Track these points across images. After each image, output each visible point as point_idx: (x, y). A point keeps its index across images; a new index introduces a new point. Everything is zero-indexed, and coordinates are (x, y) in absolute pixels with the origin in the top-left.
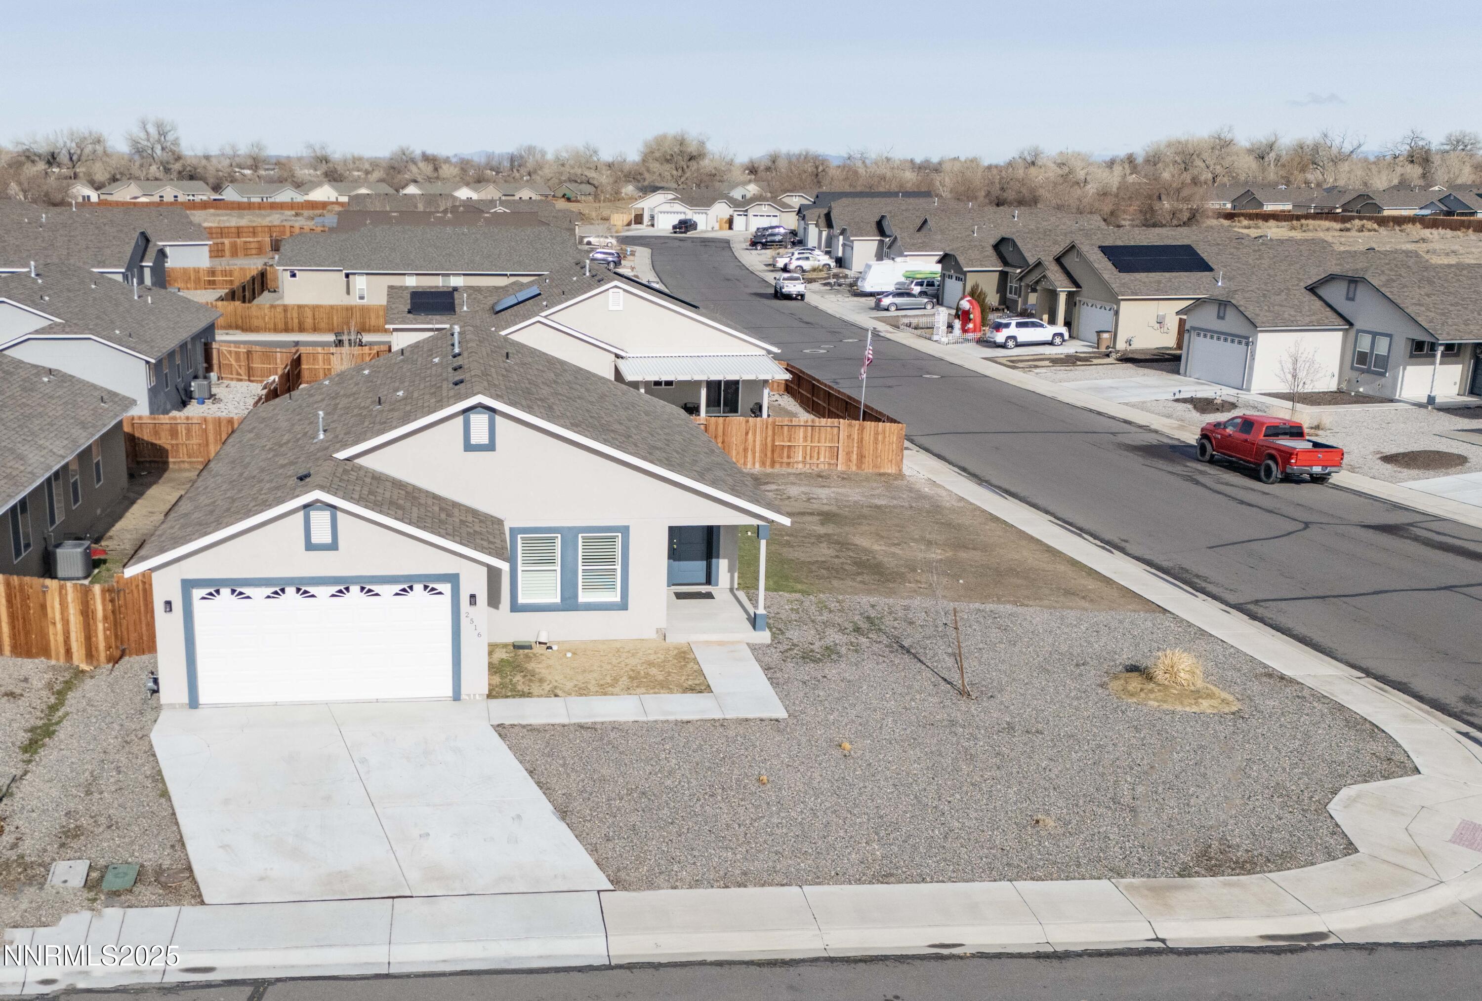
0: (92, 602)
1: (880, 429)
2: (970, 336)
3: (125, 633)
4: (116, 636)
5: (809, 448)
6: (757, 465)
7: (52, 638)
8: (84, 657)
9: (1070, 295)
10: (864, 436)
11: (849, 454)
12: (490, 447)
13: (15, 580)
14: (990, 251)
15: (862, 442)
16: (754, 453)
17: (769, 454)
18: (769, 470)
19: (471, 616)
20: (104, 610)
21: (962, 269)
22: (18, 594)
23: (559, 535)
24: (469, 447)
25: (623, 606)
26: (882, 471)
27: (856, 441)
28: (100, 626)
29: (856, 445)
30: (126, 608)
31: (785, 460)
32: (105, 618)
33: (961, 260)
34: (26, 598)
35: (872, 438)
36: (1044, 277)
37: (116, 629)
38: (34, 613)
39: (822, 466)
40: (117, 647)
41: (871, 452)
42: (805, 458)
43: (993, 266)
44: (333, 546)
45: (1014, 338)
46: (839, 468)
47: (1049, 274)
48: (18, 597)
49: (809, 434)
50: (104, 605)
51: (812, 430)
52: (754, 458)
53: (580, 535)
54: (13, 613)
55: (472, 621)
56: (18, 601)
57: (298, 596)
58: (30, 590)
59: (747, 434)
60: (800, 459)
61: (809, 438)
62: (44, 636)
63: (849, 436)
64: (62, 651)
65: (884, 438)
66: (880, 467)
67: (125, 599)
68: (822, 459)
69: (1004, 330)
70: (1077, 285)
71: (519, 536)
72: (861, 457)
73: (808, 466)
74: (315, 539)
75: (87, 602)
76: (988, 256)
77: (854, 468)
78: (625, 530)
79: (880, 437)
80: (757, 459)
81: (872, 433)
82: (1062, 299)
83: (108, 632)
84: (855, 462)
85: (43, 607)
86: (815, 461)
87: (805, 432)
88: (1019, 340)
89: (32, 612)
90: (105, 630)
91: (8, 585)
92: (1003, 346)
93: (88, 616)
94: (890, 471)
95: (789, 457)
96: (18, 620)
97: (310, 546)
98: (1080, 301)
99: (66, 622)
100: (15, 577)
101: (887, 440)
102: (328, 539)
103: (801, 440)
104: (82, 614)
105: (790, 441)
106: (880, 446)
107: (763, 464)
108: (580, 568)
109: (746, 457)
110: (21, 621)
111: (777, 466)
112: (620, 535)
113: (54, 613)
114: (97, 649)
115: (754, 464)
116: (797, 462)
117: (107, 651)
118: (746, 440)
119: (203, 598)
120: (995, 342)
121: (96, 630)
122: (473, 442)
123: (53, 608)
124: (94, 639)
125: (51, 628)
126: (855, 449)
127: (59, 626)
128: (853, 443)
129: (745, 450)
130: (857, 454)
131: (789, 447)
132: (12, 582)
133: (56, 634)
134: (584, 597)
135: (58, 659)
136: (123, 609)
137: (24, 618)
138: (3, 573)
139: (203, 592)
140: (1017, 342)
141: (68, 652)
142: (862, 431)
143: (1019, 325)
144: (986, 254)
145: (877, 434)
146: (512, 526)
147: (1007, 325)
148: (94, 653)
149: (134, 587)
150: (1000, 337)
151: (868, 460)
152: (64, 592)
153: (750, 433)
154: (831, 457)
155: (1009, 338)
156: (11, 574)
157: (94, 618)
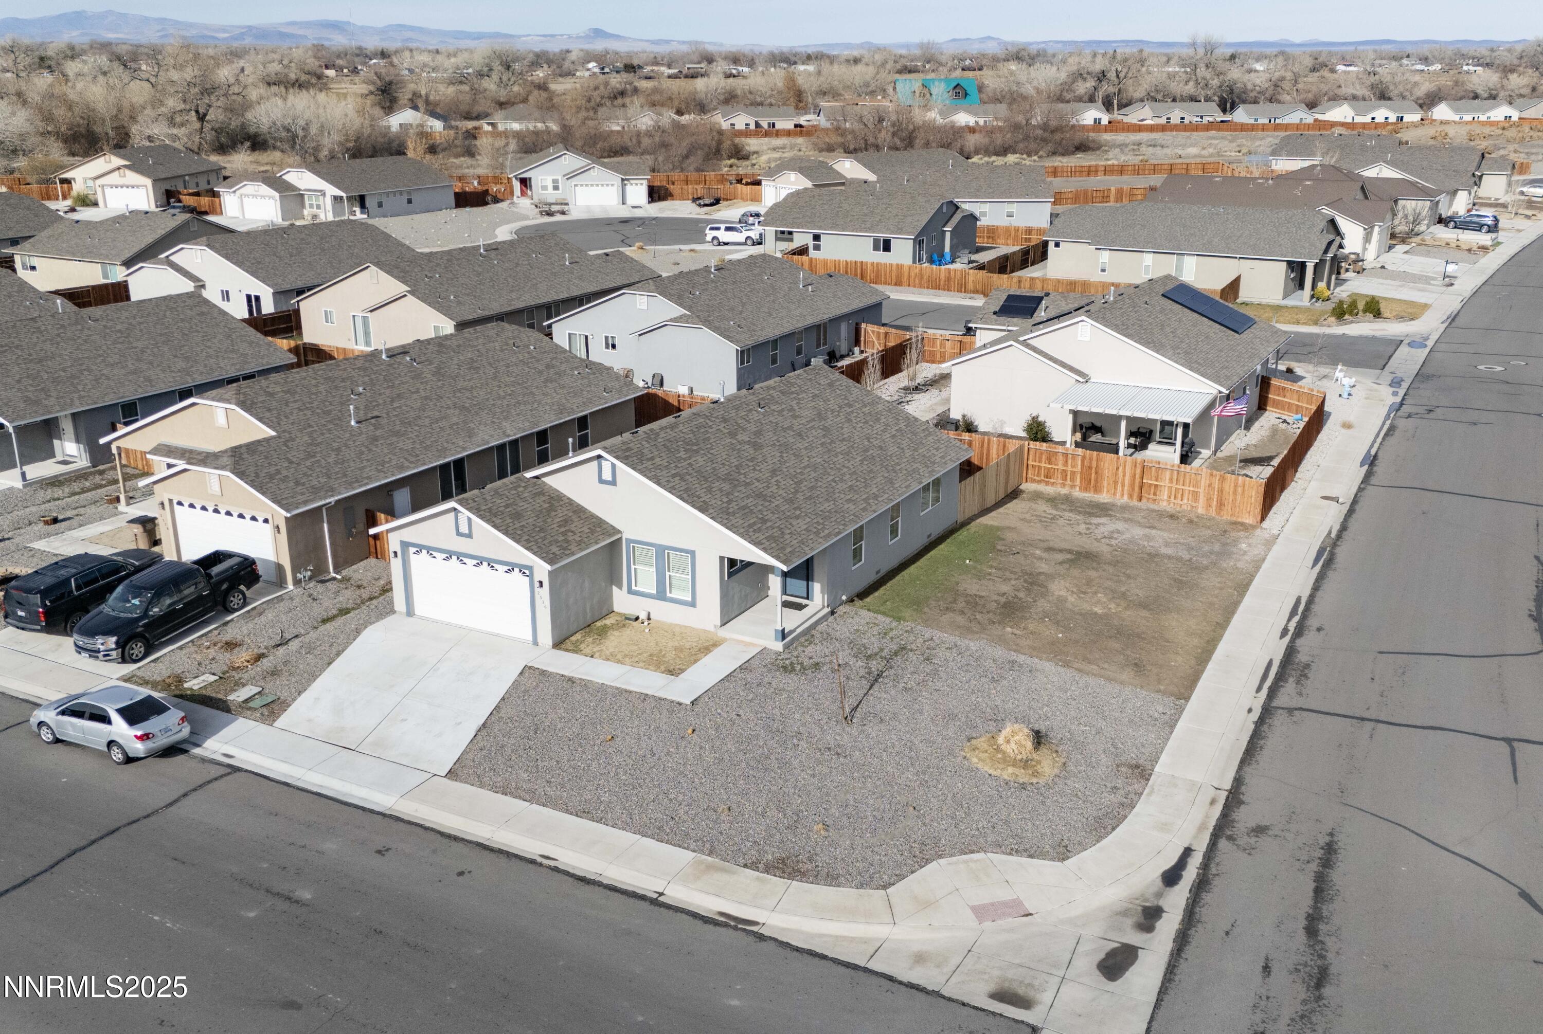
1: (1240, 482)
5: (1173, 490)
6: (1126, 497)
10: (1224, 487)
11: (1209, 500)
12: (613, 483)
15: (1222, 491)
16: (1123, 486)
17: (1137, 489)
18: (1135, 503)
26: (1240, 520)
27: (1216, 489)
29: (1216, 493)
31: (1152, 496)
35: (1232, 489)
39: (1184, 507)
41: (1231, 501)
42: (1170, 497)
46: (1200, 511)
49: (1175, 477)
51: (1178, 474)
52: (1123, 490)
57: (458, 562)
59: (1118, 468)
60: (1165, 497)
61: (1174, 481)
63: (1210, 485)
65: (1244, 491)
66: (1238, 516)
68: (1185, 501)
72: (1220, 505)
73: (1172, 505)
77: (1213, 514)
79: (1240, 490)
80: (1126, 492)
81: (1232, 485)
84: (1214, 508)
86: (1179, 501)
87: (1172, 475)
94: (1247, 521)
95: (1155, 494)
101: (1246, 493)
103: (1167, 481)
105: (1157, 480)
106: (1239, 497)
107: (1131, 496)
109: (1115, 488)
111: (1144, 500)
115: (1122, 495)
116: (1162, 501)
118: (1116, 474)
119: (413, 553)
126: (1215, 496)
128: (1214, 491)
129: (1116, 482)
130: (1217, 501)
131: (1156, 486)
139: (413, 550)
142: (1222, 482)
145: (1236, 486)
151: (1227, 508)
153: (1121, 470)
154: (1194, 501)
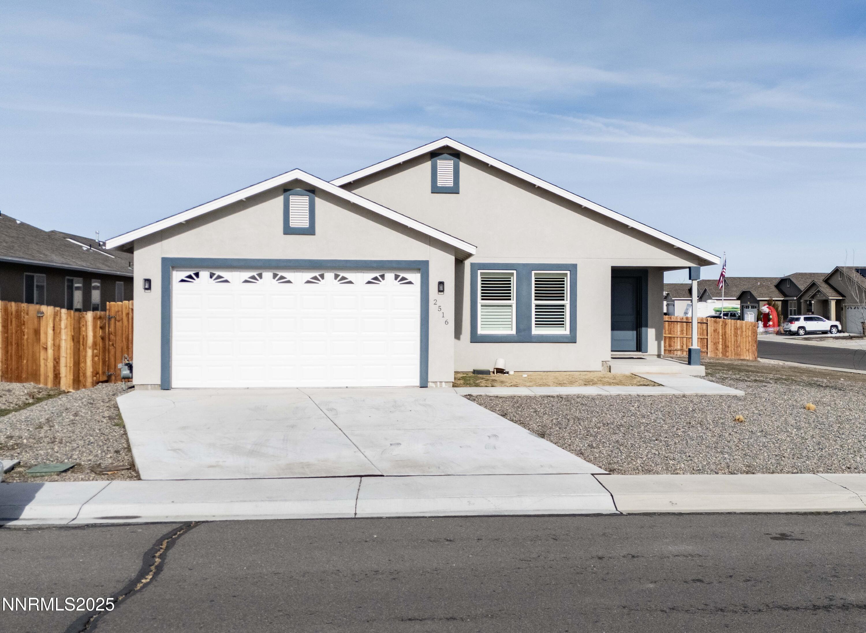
0: (84, 329)
2: (771, 329)
3: (112, 360)
4: (104, 362)
7: (42, 362)
8: (71, 382)
9: (838, 302)
10: (727, 330)
11: (716, 344)
12: (455, 190)
13: (13, 306)
14: (774, 289)
15: (725, 335)
19: (439, 304)
20: (95, 336)
21: (755, 299)
22: (14, 319)
23: (515, 272)
24: (436, 189)
25: (572, 339)
26: (742, 358)
27: (720, 334)
28: (89, 352)
29: (721, 337)
30: (115, 336)
32: (95, 344)
33: (755, 293)
34: (21, 324)
35: (733, 333)
36: (819, 291)
37: (104, 355)
38: (27, 339)
40: (104, 373)
41: (733, 343)
42: (682, 346)
43: (777, 297)
44: (310, 231)
45: (803, 328)
46: (709, 355)
47: (822, 289)
48: (14, 322)
49: (685, 329)
50: (95, 332)
51: (687, 325)
53: (533, 272)
54: (7, 338)
55: (440, 308)
56: (13, 328)
57: (275, 281)
58: (26, 317)
60: (679, 347)
61: (685, 332)
62: (35, 361)
63: (715, 331)
64: (51, 375)
65: (742, 332)
66: (740, 355)
67: (115, 327)
69: (796, 322)
70: (843, 296)
71: (479, 271)
72: (725, 347)
74: (294, 223)
75: (80, 328)
76: (772, 292)
77: (720, 355)
78: (573, 268)
81: (733, 328)
82: (833, 304)
83: (96, 359)
84: (721, 350)
85: (37, 332)
87: (682, 327)
88: (807, 329)
89: (26, 337)
90: (94, 356)
91: (6, 310)
92: (796, 333)
93: (79, 342)
94: (748, 358)
96: (12, 345)
97: (288, 230)
98: (845, 306)
99: (57, 348)
100: (13, 304)
101: (744, 333)
102: (306, 224)
103: (679, 333)
104: (73, 340)
105: (670, 333)
108: (534, 303)
110: (14, 346)
112: (568, 272)
113: (46, 338)
114: (85, 375)
116: (676, 350)
117: (93, 376)
119: (183, 281)
120: (790, 331)
121: (85, 356)
122: (439, 184)
123: (46, 334)
124: (82, 365)
125: (42, 353)
126: (721, 340)
127: (50, 352)
128: (718, 336)
130: (722, 345)
132: (9, 308)
133: (46, 360)
134: (536, 331)
135: (46, 384)
136: (112, 337)
137: (17, 344)
138: (2, 300)
139: (183, 274)
140: (806, 331)
141: (57, 376)
142: (725, 327)
143: (806, 319)
144: (771, 290)
145: (736, 329)
146: (472, 262)
147: (798, 319)
148: (81, 378)
149: (124, 315)
150: (794, 327)
151: (731, 348)
152: (57, 319)
154: (702, 346)
155: (800, 328)
156: (10, 300)
157: (85, 345)
